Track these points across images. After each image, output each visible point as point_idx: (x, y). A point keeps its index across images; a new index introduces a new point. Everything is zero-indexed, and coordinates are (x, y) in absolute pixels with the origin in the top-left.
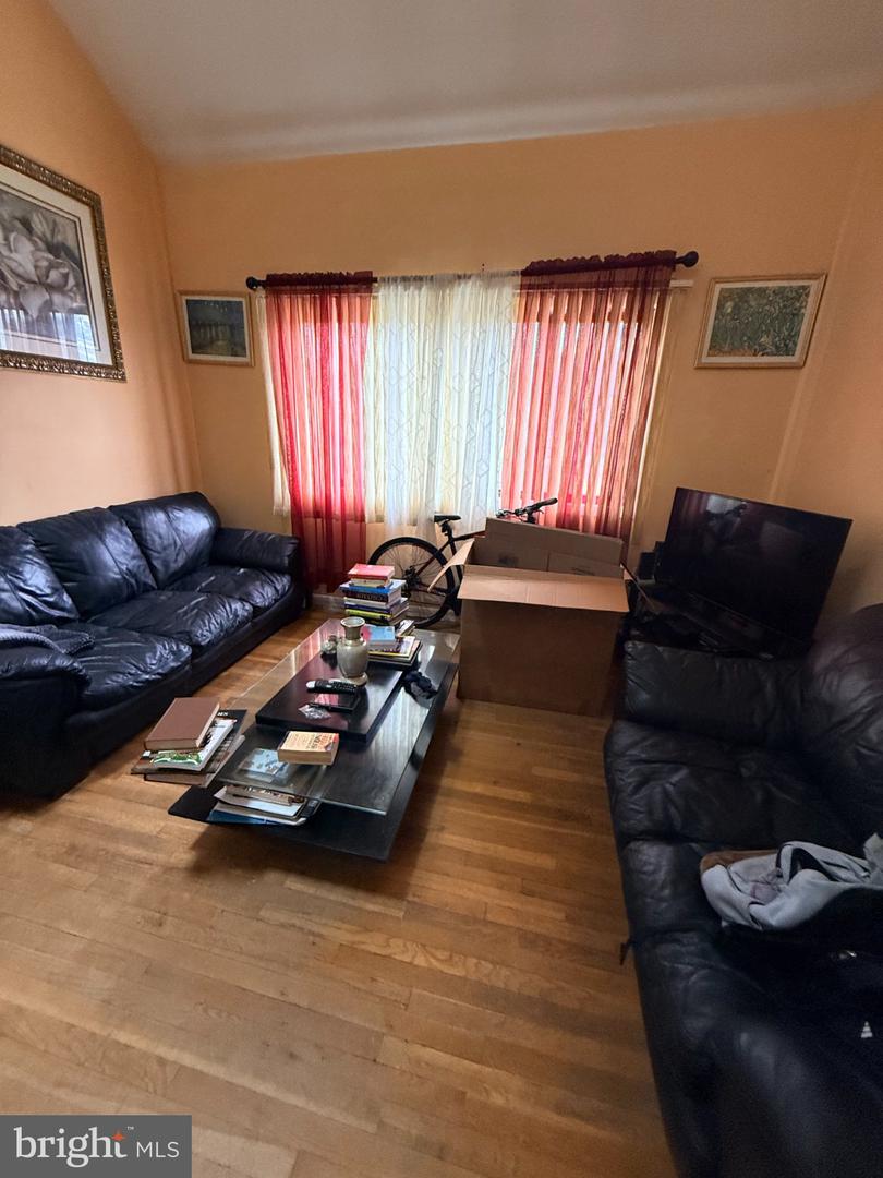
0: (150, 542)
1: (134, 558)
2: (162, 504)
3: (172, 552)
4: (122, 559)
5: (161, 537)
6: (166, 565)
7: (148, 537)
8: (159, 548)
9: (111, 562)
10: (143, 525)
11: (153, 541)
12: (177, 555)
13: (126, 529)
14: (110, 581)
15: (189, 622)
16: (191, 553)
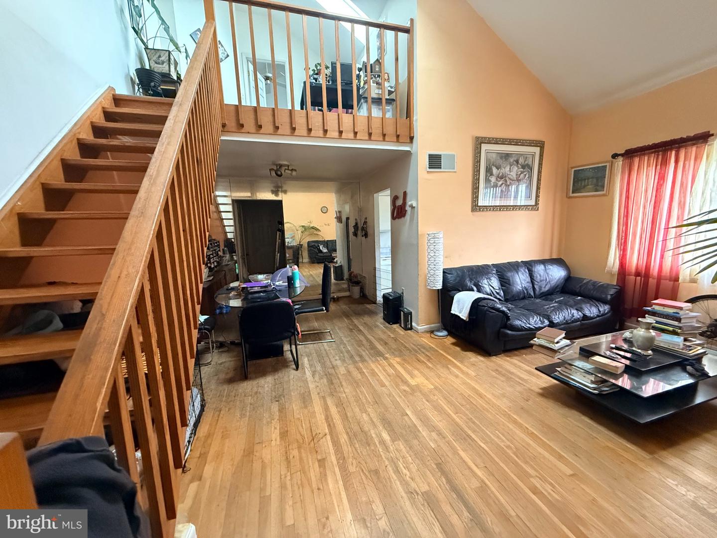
0: (535, 277)
1: (528, 282)
2: (543, 262)
3: (544, 283)
4: (523, 282)
5: (540, 276)
6: (540, 288)
7: (535, 275)
8: (539, 281)
9: (519, 283)
10: (533, 269)
11: (537, 277)
12: (546, 285)
13: (527, 271)
14: (517, 290)
15: (549, 312)
16: (553, 285)
